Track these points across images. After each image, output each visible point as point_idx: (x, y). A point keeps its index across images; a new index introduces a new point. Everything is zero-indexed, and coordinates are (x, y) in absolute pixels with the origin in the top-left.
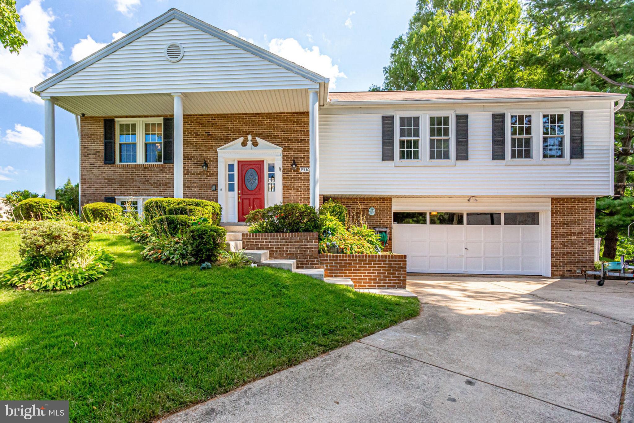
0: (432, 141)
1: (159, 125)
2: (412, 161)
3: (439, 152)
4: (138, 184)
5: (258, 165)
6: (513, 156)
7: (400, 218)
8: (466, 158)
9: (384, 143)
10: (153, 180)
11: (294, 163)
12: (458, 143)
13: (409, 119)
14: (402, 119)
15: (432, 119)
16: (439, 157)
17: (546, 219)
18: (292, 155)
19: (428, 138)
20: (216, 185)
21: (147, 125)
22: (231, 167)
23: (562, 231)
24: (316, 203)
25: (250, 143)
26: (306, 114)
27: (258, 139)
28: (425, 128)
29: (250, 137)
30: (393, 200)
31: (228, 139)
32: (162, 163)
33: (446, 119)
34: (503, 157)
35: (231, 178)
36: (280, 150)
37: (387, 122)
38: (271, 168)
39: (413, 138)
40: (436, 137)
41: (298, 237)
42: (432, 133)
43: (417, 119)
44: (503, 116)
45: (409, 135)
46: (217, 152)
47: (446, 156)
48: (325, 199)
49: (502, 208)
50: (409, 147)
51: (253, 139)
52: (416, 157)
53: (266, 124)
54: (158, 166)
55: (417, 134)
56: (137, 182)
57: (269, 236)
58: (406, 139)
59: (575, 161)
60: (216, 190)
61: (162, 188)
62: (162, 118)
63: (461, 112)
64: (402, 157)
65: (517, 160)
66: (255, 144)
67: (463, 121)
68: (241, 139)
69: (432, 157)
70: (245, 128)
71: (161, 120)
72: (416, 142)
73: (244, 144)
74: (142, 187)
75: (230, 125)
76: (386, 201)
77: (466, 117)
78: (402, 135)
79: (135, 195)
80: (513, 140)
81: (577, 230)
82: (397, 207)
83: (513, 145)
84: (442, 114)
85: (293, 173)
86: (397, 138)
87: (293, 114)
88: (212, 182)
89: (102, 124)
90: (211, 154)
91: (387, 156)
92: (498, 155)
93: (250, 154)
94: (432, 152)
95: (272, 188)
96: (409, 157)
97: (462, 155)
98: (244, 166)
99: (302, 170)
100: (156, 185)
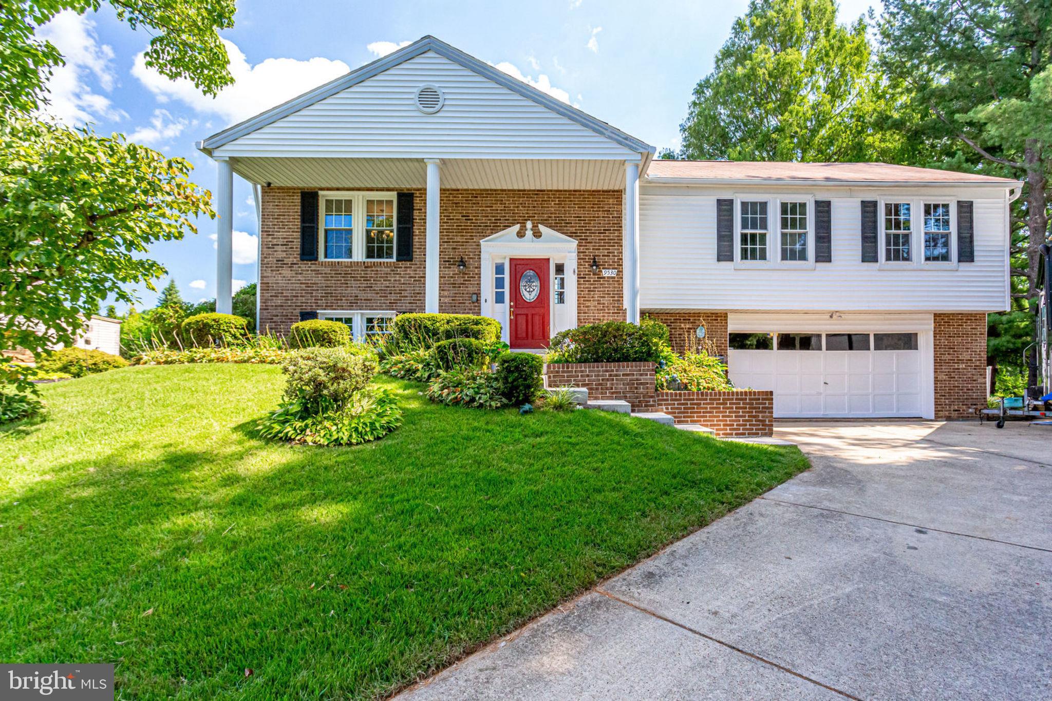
0: (784, 235)
1: (390, 202)
2: (758, 263)
3: (793, 252)
4: (355, 292)
5: (539, 267)
6: (888, 258)
7: (740, 341)
8: (829, 260)
9: (720, 237)
10: (381, 285)
11: (595, 263)
12: (818, 238)
13: (754, 204)
14: (744, 205)
15: (784, 207)
16: (793, 257)
17: (926, 342)
18: (591, 252)
19: (779, 231)
20: (478, 294)
21: (370, 203)
22: (499, 269)
23: (947, 357)
24: (635, 322)
25: (529, 233)
26: (617, 195)
27: (542, 228)
28: (774, 217)
29: (529, 225)
30: (730, 316)
31: (496, 227)
32: (394, 260)
33: (803, 206)
34: (875, 260)
35: (499, 283)
36: (573, 244)
37: (724, 207)
38: (560, 269)
39: (758, 231)
40: (789, 231)
41: (627, 368)
42: (784, 225)
43: (764, 205)
44: (875, 204)
45: (754, 226)
46: (479, 245)
47: (803, 256)
48: (643, 314)
49: (872, 327)
50: (754, 242)
51: (535, 227)
52: (763, 257)
53: (552, 206)
54: (388, 265)
55: (764, 225)
56: (354, 288)
58: (749, 231)
59: (965, 266)
60: (478, 301)
61: (393, 297)
62: (395, 193)
63: (822, 197)
64: (744, 256)
65: (893, 263)
66: (537, 235)
67: (823, 209)
68: (517, 227)
69: (784, 258)
70: (522, 211)
71: (393, 196)
72: (763, 237)
73: (521, 234)
74: (362, 295)
75: (499, 207)
76: (718, 318)
77: (828, 204)
78: (744, 226)
79: (350, 307)
80: (888, 236)
81: (965, 356)
82: (735, 326)
83: (888, 243)
84: (797, 199)
85: (593, 278)
86: (738, 231)
87: (594, 193)
88: (472, 289)
89: (297, 199)
90: (470, 247)
91: (725, 255)
92: (869, 256)
93: (529, 248)
94: (784, 251)
95: (561, 298)
96: (754, 257)
97: (824, 255)
98: (519, 267)
99: (606, 273)
100: (384, 293)
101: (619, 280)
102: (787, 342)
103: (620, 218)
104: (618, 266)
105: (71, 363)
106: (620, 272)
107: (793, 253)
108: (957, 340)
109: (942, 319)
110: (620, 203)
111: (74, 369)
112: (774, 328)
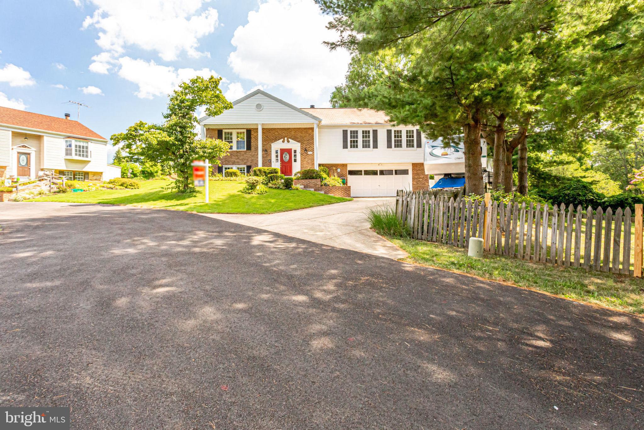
0: (363, 141)
1: (244, 133)
2: (355, 149)
5: (289, 151)
6: (395, 147)
7: (352, 173)
8: (377, 148)
9: (344, 141)
10: (241, 158)
11: (306, 150)
12: (374, 141)
13: (354, 131)
14: (351, 131)
15: (363, 131)
16: (366, 147)
17: (410, 172)
18: (304, 146)
19: (362, 139)
20: (271, 160)
21: (238, 133)
22: (277, 152)
23: (416, 177)
24: (316, 168)
25: (286, 141)
26: (312, 129)
27: (290, 140)
28: (360, 135)
29: (286, 139)
30: (348, 165)
31: (276, 139)
32: (245, 150)
33: (369, 131)
34: (391, 147)
35: (277, 156)
36: (299, 144)
37: (345, 132)
38: (295, 151)
40: (365, 139)
41: (313, 181)
42: (363, 137)
43: (357, 132)
44: (391, 130)
45: (354, 138)
46: (271, 145)
47: (369, 147)
48: (320, 165)
49: (394, 168)
50: (354, 143)
51: (288, 139)
52: (357, 147)
53: (293, 133)
54: (243, 151)
55: (357, 137)
56: (234, 159)
57: (303, 181)
59: (418, 149)
60: (271, 162)
61: (245, 161)
63: (374, 129)
64: (351, 147)
65: (396, 148)
66: (288, 142)
67: (375, 132)
68: (282, 140)
69: (363, 147)
70: (284, 135)
71: (245, 131)
72: (357, 141)
73: (283, 142)
74: (236, 161)
75: (276, 133)
76: (344, 166)
77: (377, 131)
78: (351, 138)
79: (233, 164)
80: (395, 140)
81: (422, 176)
82: (349, 168)
83: (395, 142)
84: (367, 129)
85: (305, 154)
86: (349, 139)
87: (305, 129)
88: (269, 158)
89: (217, 132)
90: (268, 145)
91: (345, 146)
92: (389, 146)
93: (286, 146)
94: (363, 145)
95: (295, 161)
96: (354, 147)
97: (375, 146)
98: (283, 151)
99: (309, 153)
100: (243, 160)
101: (313, 155)
102: (367, 173)
103: (313, 136)
104: (313, 151)
105: (124, 183)
106: (313, 152)
107: (366, 145)
108: (419, 172)
109: (414, 165)
110: (313, 131)
111: (125, 185)
112: (363, 168)
